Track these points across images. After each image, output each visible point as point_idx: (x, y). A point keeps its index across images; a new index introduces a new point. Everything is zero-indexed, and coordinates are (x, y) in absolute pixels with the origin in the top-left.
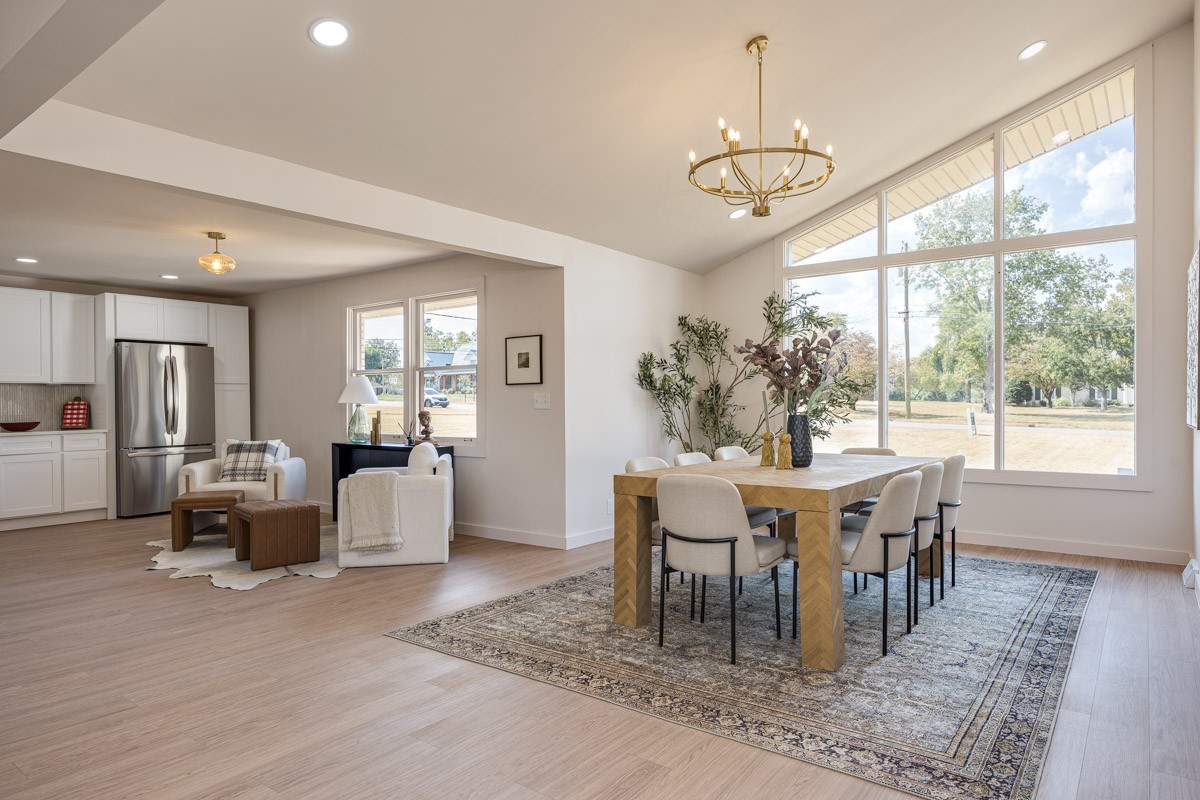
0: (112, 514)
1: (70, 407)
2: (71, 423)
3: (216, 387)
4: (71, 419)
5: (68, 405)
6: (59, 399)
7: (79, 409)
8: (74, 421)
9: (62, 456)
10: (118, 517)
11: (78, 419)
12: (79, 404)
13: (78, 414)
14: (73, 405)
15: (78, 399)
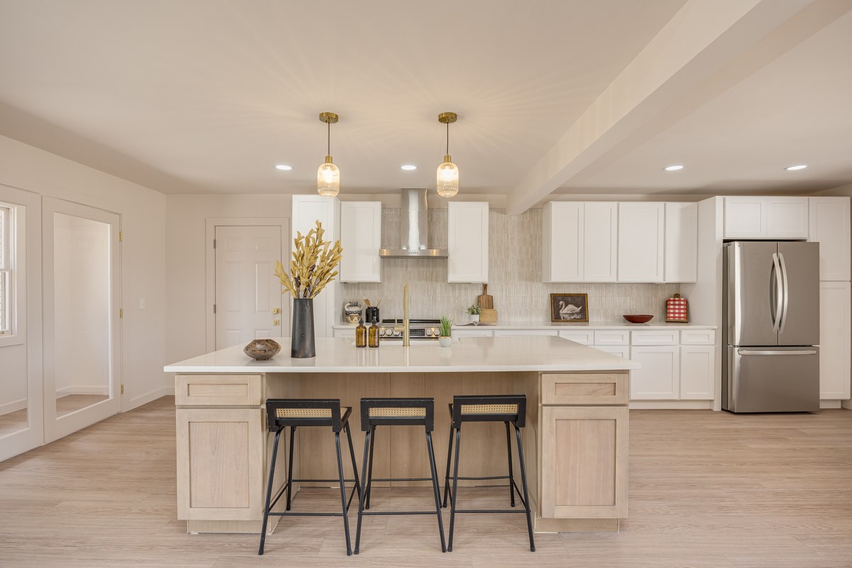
0: (717, 407)
1: (672, 303)
2: (674, 317)
3: (820, 283)
4: (674, 313)
5: (670, 300)
6: (663, 295)
7: (680, 305)
8: (677, 315)
9: (680, 348)
10: (722, 409)
11: (679, 313)
12: (679, 300)
13: (679, 309)
14: (674, 301)
15: (677, 295)
